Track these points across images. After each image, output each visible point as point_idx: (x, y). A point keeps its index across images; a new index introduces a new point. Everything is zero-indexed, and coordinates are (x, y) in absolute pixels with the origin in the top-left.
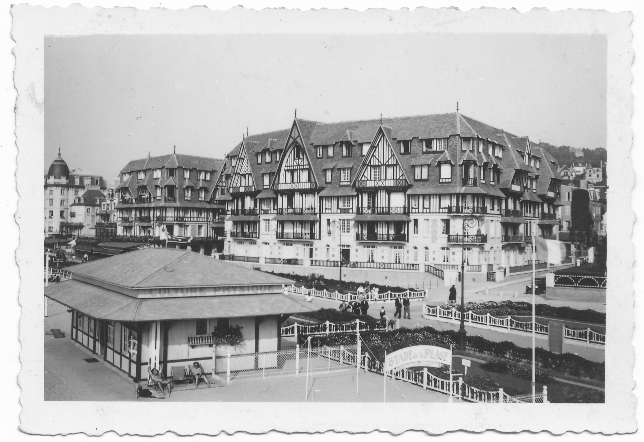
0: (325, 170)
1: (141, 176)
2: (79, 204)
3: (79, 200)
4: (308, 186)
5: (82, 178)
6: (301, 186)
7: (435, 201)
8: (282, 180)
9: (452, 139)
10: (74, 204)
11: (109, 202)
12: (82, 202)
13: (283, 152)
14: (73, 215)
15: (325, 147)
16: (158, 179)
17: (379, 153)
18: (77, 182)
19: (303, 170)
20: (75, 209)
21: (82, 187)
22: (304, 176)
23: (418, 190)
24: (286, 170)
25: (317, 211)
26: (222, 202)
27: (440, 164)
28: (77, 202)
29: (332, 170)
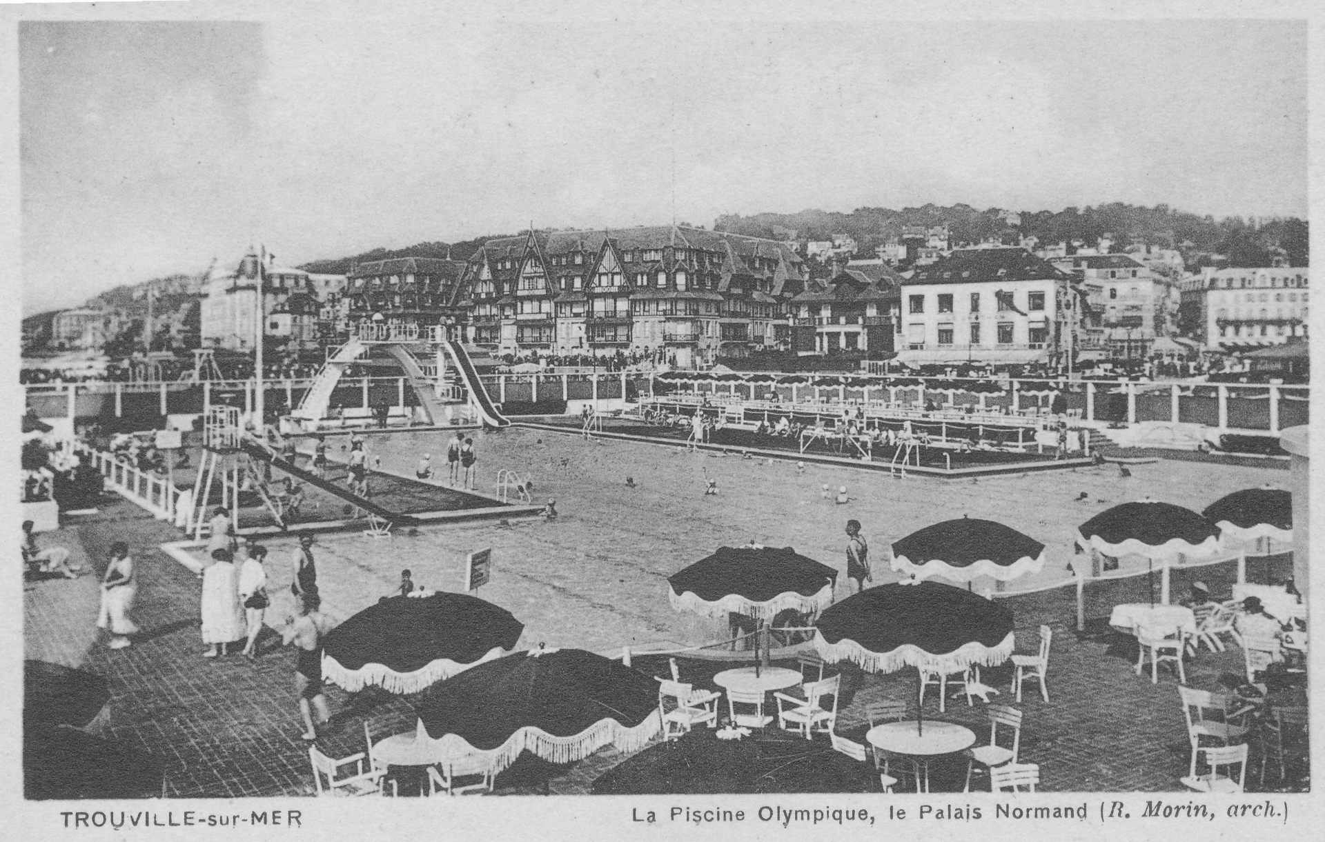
0: (560, 278)
1: (377, 281)
2: (283, 312)
3: (283, 305)
4: (544, 292)
5: (282, 277)
6: (537, 292)
7: (653, 306)
8: (520, 287)
9: (667, 250)
10: (275, 312)
11: (328, 308)
12: (287, 308)
13: (521, 261)
14: (274, 326)
15: (559, 256)
16: (395, 284)
17: (605, 262)
18: (276, 283)
19: (539, 277)
20: (278, 318)
21: (283, 290)
22: (541, 283)
23: (639, 296)
24: (524, 278)
25: (553, 315)
26: (466, 308)
27: (657, 272)
28: (279, 308)
29: (566, 277)
